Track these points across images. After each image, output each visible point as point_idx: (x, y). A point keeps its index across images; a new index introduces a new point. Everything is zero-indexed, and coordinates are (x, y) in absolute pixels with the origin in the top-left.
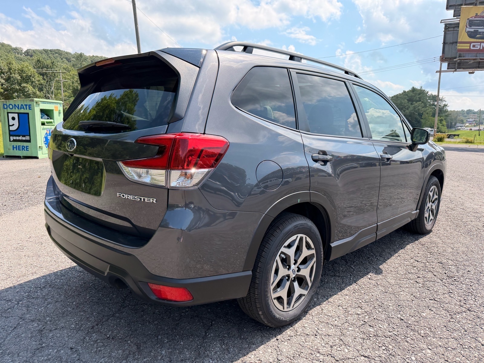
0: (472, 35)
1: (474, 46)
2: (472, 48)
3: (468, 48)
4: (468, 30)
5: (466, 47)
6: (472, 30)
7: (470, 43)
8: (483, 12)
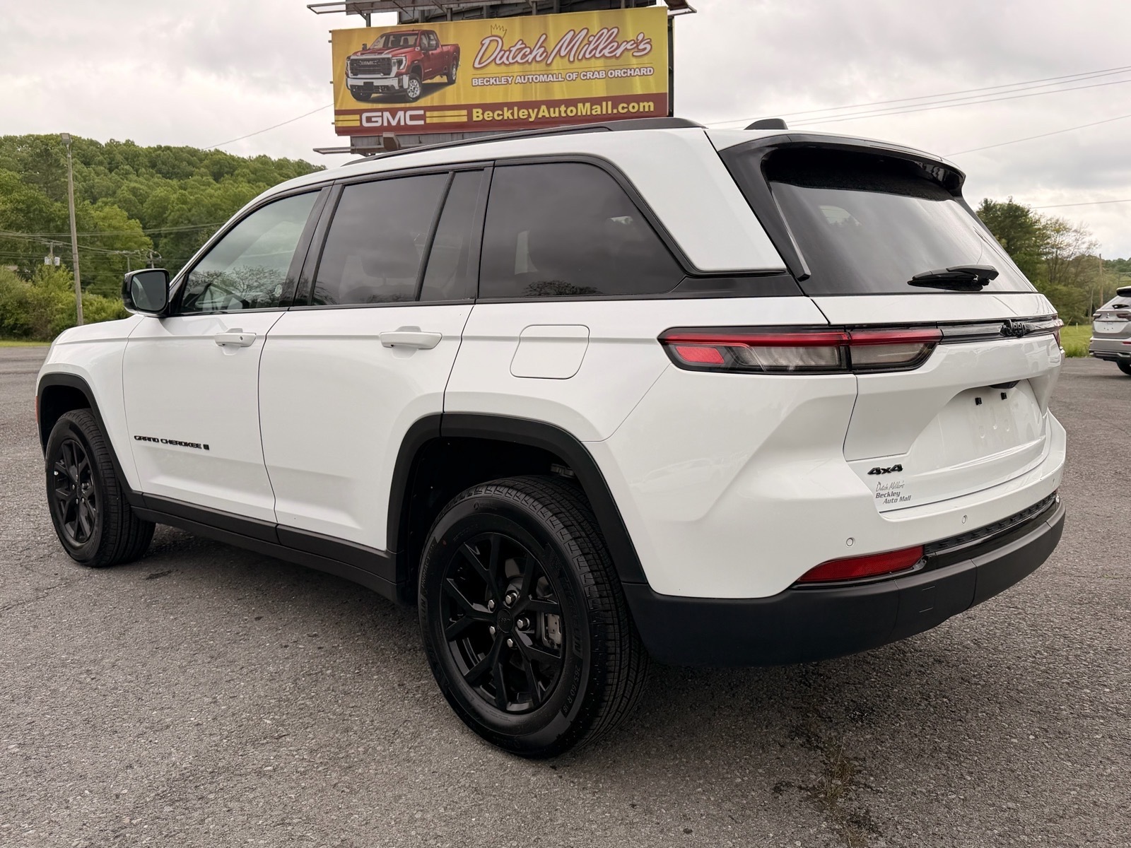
0: (359, 94)
1: (369, 119)
2: (365, 124)
3: (358, 124)
4: (351, 82)
5: (353, 121)
7: (360, 112)
8: (377, 41)
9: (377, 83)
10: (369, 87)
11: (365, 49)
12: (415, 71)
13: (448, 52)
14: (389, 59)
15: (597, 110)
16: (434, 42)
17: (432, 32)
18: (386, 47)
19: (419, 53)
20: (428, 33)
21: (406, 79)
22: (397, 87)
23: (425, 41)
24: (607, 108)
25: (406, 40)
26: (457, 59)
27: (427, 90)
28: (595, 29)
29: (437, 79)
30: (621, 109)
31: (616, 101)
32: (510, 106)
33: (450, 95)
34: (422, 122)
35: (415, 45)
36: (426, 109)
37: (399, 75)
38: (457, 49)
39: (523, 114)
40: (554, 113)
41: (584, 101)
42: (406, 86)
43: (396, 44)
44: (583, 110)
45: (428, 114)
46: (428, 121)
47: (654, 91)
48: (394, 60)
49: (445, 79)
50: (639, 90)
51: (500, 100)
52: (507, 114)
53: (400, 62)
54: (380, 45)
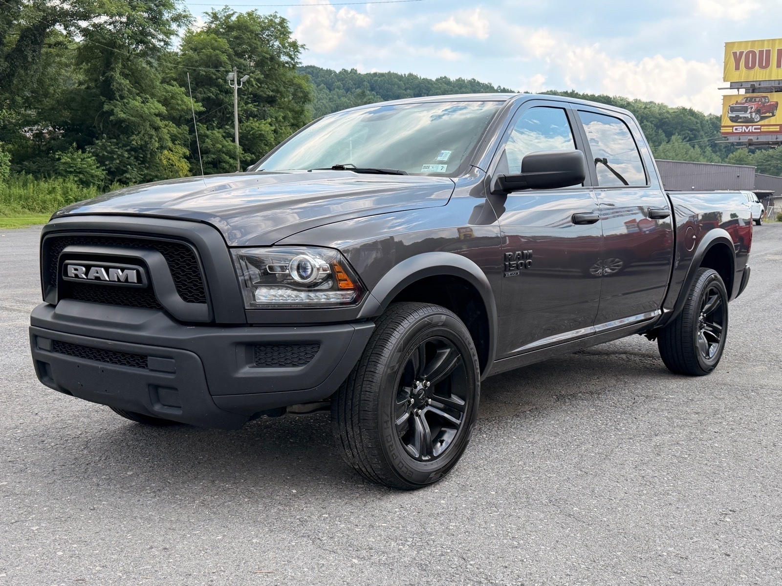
0: (733, 119)
1: (736, 129)
2: (734, 131)
3: (731, 131)
4: (730, 115)
5: (729, 130)
6: (734, 115)
7: (733, 127)
8: (742, 100)
9: (741, 116)
10: (738, 117)
11: (737, 103)
12: (758, 111)
13: (773, 104)
14: (747, 107)
16: (767, 101)
17: (767, 97)
18: (746, 102)
19: (760, 105)
20: (765, 97)
21: (754, 114)
22: (749, 117)
23: (763, 100)
25: (755, 100)
26: (777, 107)
27: (762, 118)
29: (767, 114)
33: (772, 121)
34: (759, 131)
35: (759, 102)
36: (761, 126)
37: (751, 113)
38: (777, 103)
42: (753, 117)
43: (751, 101)
45: (762, 127)
46: (762, 130)
48: (749, 107)
49: (771, 114)
53: (752, 108)
54: (744, 101)
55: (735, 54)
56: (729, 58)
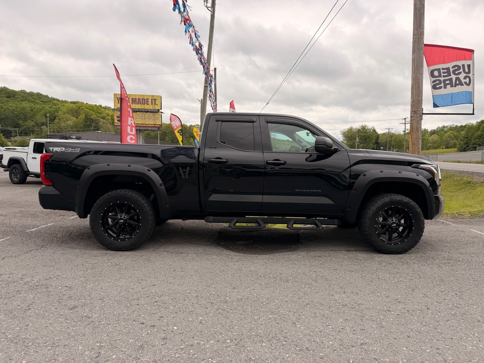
15: (152, 126)
24: (153, 125)
28: (152, 116)
30: (155, 126)
31: (154, 125)
32: (140, 124)
39: (142, 125)
40: (146, 125)
41: (150, 124)
44: (150, 125)
47: (159, 124)
50: (157, 124)
51: (139, 123)
52: (140, 125)
55: (117, 98)
56: (116, 99)
